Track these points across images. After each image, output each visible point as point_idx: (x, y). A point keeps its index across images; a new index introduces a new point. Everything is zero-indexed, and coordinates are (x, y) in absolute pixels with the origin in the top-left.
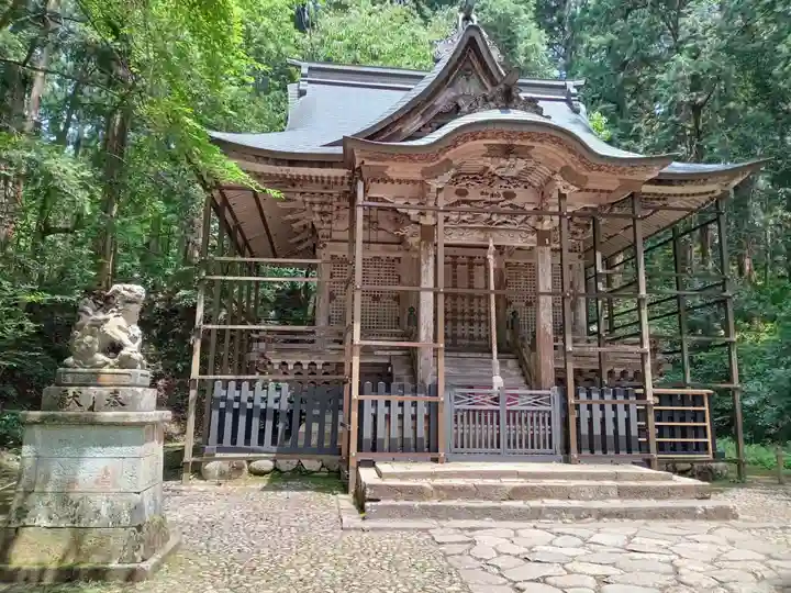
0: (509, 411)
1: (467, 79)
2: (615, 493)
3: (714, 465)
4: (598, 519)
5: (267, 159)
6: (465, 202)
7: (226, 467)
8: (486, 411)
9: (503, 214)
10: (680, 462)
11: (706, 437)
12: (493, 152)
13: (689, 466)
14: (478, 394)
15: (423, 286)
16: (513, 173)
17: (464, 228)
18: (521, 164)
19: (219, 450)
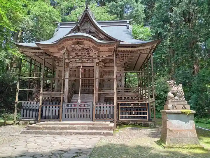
0: (79, 108)
1: (87, 24)
2: (87, 128)
3: (148, 122)
4: (75, 135)
5: (32, 49)
6: (77, 56)
7: (23, 122)
8: (73, 109)
9: (87, 59)
10: (138, 121)
11: (147, 115)
12: (74, 43)
13: (141, 122)
14: (72, 104)
15: (66, 78)
16: (80, 48)
17: (77, 63)
18: (82, 46)
19: (23, 118)
